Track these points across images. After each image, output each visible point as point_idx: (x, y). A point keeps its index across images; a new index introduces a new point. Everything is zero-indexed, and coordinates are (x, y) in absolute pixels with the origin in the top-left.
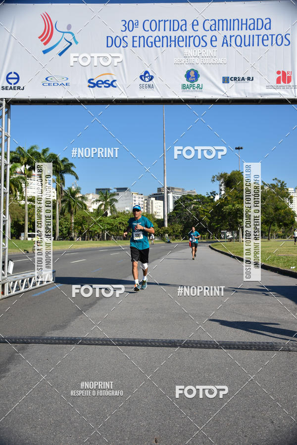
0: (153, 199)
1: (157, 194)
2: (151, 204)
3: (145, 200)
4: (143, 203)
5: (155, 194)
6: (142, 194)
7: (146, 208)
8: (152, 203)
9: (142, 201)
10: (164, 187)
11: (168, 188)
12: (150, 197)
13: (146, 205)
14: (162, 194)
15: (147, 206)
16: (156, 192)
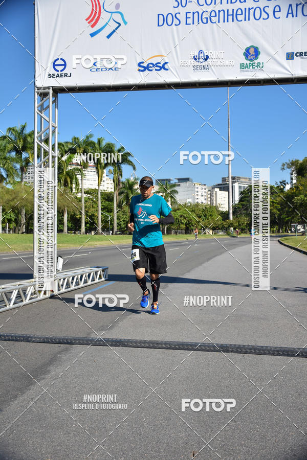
0: (217, 190)
1: (221, 184)
2: (214, 196)
3: (208, 191)
4: (206, 194)
5: (219, 185)
6: (205, 185)
7: (209, 199)
8: (216, 194)
9: (205, 192)
10: (228, 177)
11: (233, 178)
12: (213, 188)
13: (209, 196)
14: (226, 184)
15: (210, 198)
16: (220, 182)
